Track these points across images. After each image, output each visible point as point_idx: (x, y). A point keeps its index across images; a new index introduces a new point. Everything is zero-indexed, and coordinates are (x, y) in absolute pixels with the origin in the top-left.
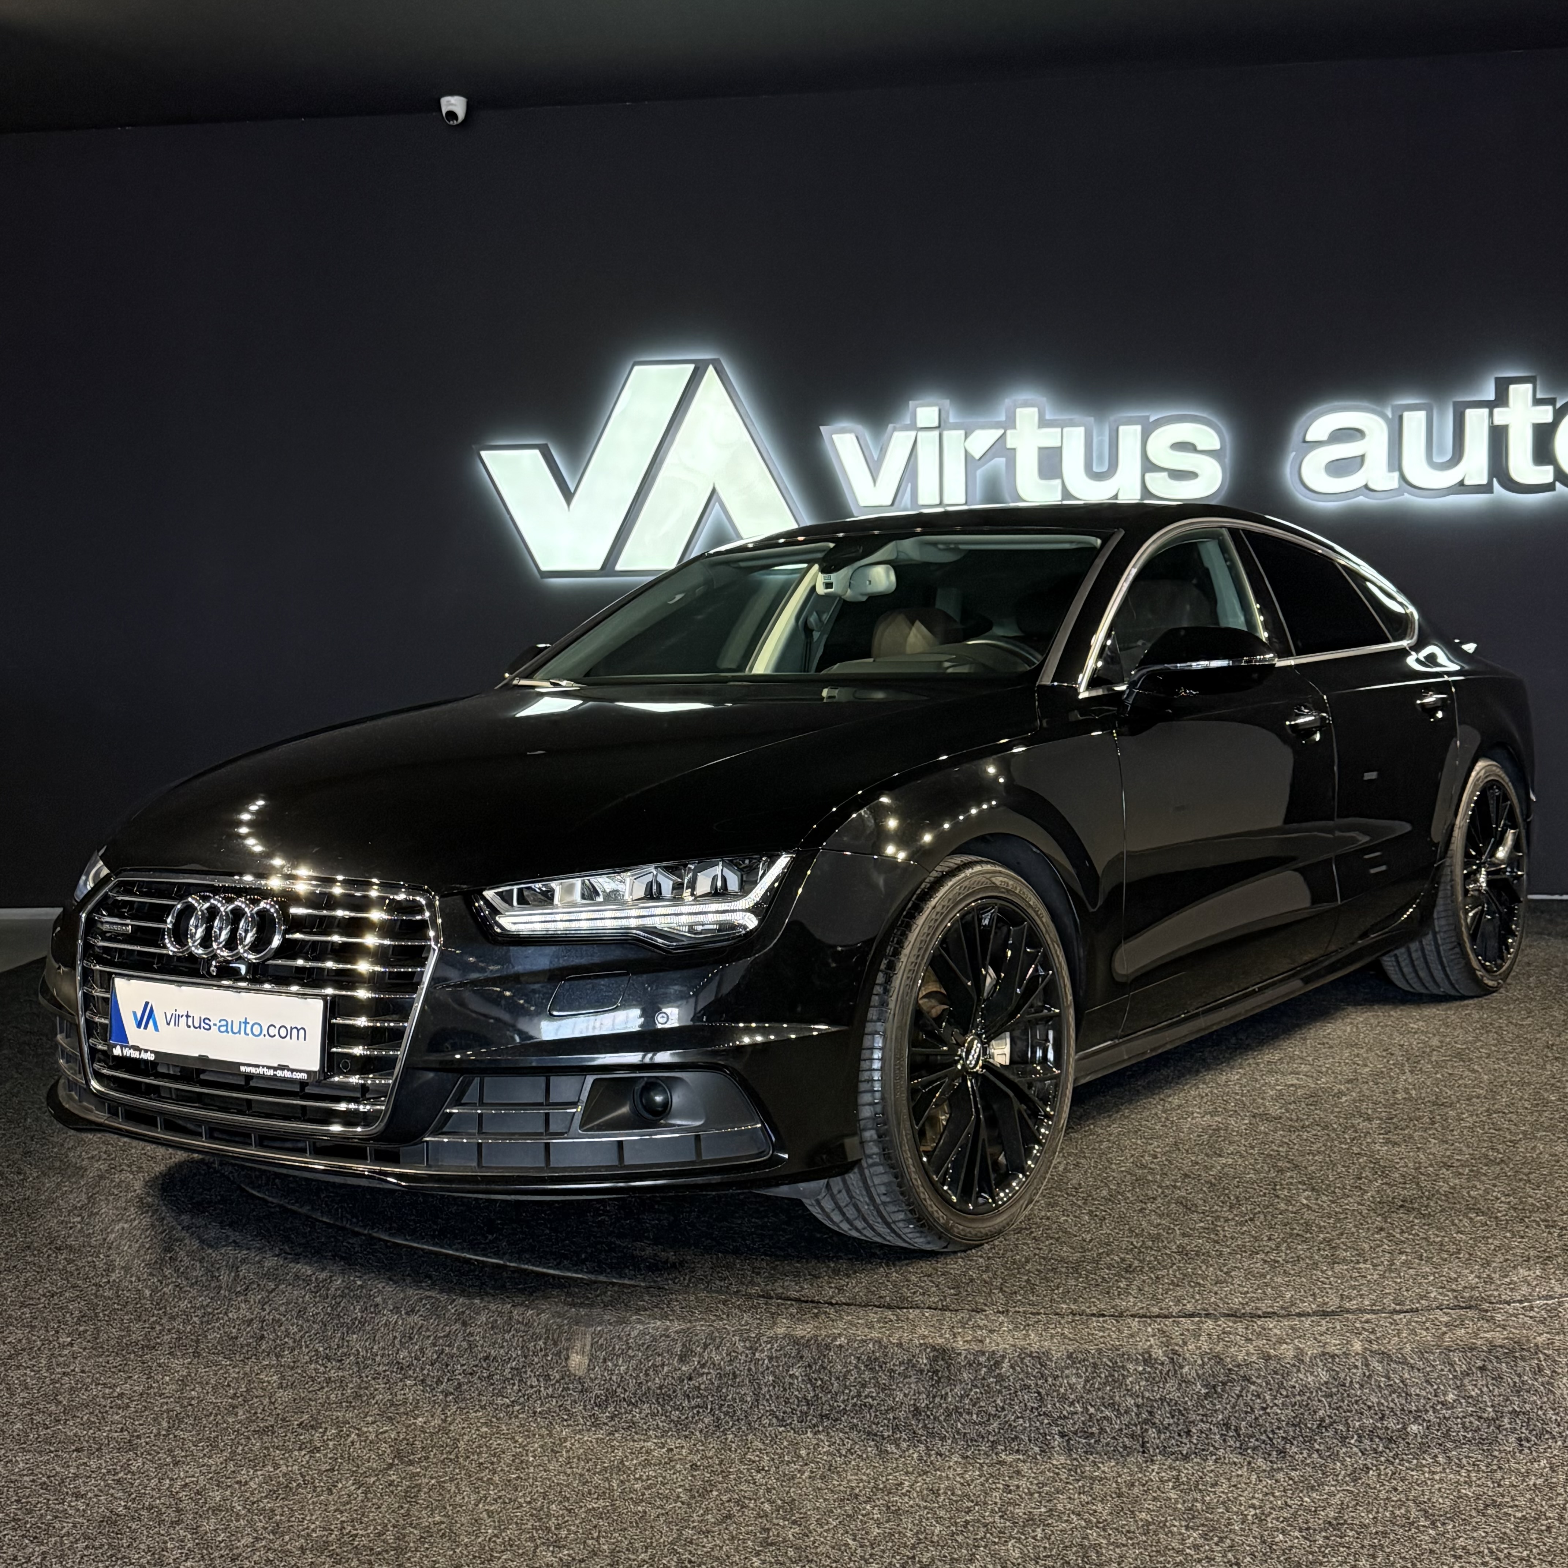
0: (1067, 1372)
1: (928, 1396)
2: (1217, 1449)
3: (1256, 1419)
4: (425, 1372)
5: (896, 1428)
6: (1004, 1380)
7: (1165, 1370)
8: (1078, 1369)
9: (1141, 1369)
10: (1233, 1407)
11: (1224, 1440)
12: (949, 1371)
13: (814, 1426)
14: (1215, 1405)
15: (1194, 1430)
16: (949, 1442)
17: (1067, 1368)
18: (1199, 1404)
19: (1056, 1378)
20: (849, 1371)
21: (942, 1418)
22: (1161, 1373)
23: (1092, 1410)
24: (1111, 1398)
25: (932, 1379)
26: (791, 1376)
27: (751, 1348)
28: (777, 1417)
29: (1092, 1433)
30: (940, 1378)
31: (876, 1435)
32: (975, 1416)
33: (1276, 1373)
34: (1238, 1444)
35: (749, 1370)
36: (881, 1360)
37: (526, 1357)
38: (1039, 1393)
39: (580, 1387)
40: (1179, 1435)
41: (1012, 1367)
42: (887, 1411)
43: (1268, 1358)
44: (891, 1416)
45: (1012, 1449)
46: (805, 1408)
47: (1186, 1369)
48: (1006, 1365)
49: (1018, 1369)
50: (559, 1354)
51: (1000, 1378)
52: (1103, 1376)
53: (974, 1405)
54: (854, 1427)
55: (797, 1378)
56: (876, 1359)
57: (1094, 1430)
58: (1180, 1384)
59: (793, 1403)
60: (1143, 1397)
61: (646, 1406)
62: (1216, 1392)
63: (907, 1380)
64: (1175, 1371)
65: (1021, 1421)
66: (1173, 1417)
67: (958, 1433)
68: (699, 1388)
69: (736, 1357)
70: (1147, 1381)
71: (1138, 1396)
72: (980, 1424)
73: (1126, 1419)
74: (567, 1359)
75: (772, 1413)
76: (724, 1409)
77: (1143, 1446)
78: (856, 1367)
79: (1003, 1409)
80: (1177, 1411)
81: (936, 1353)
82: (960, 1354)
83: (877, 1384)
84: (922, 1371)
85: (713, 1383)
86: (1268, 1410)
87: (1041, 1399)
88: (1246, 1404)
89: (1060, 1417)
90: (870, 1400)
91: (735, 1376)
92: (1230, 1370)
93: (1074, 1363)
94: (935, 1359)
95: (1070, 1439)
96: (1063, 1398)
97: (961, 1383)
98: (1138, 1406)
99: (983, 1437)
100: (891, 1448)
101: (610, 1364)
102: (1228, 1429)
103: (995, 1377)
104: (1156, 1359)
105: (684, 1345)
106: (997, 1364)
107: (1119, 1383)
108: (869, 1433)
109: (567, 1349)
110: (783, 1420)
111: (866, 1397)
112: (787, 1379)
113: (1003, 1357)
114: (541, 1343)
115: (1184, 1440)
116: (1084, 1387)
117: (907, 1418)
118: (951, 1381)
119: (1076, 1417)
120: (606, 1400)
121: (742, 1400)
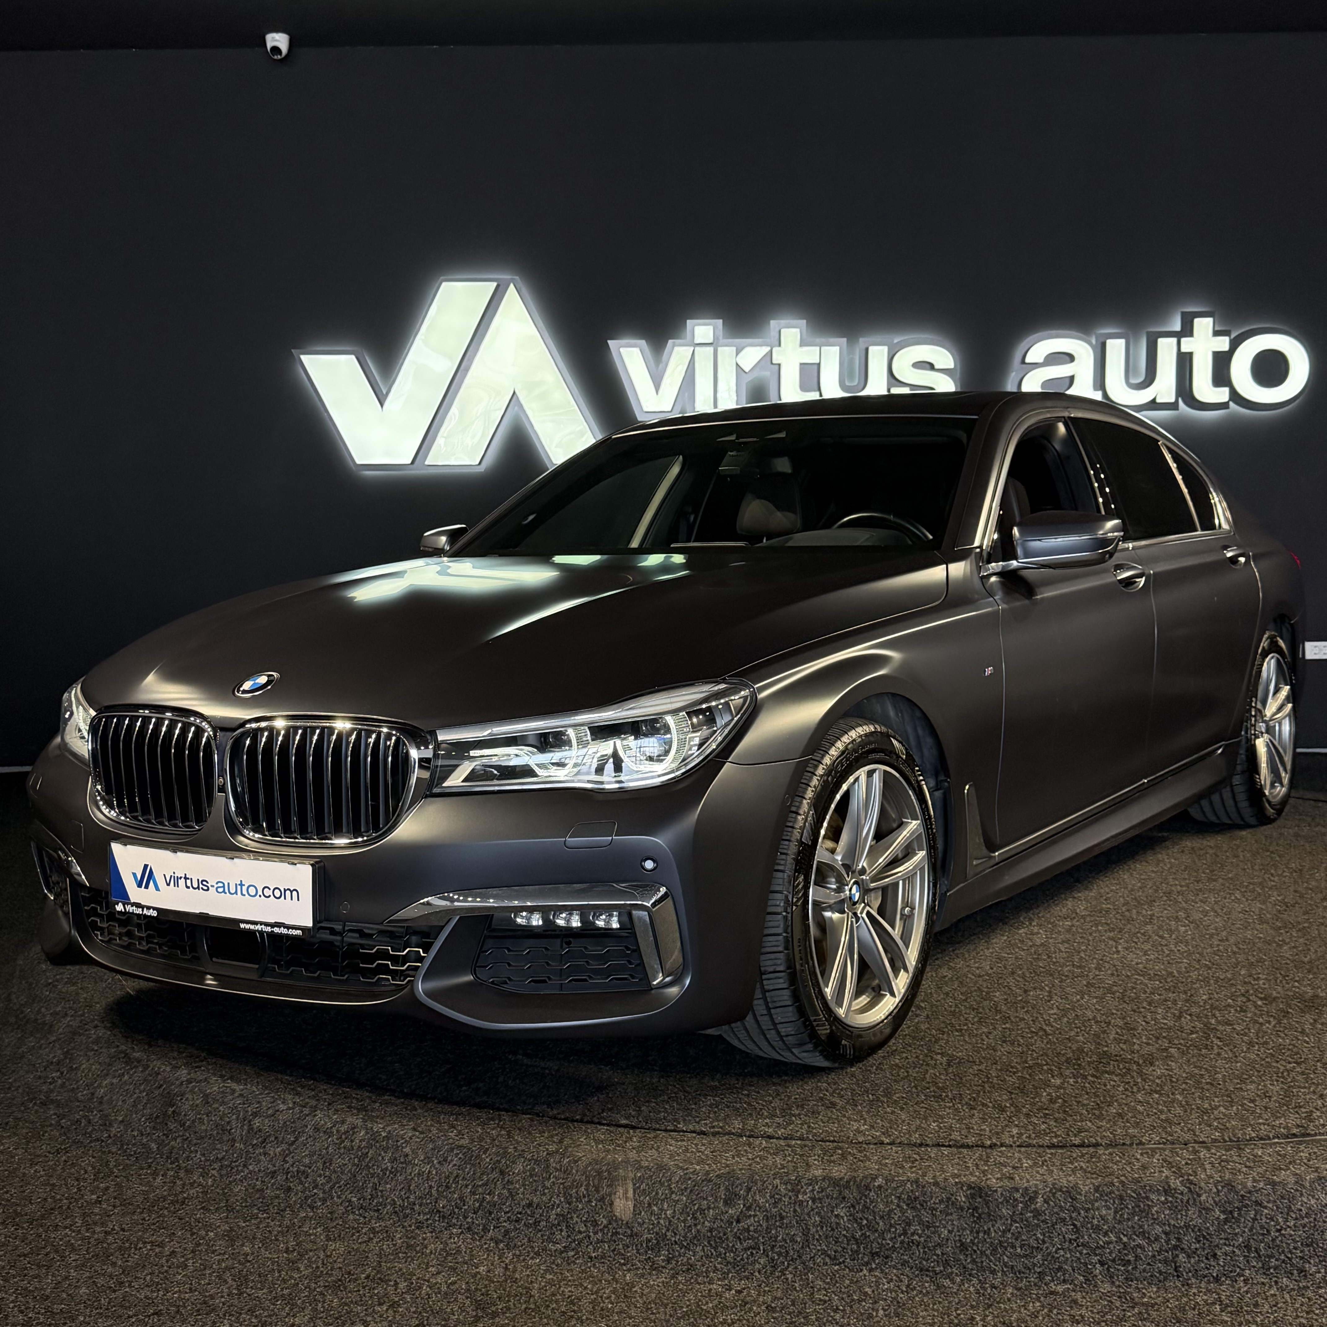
0: (1096, 1204)
1: (971, 1232)
2: (1243, 1270)
3: (1273, 1240)
4: (469, 1220)
5: (946, 1264)
6: (1041, 1215)
7: (1185, 1199)
8: (1106, 1201)
9: (1163, 1199)
10: (1251, 1230)
11: (1248, 1261)
12: (988, 1208)
13: (867, 1264)
14: (1234, 1229)
15: (1219, 1254)
16: (1000, 1274)
17: (1097, 1201)
18: (1220, 1230)
19: (1087, 1210)
20: (891, 1211)
21: (988, 1252)
22: (1182, 1202)
23: (1125, 1239)
24: (1141, 1227)
25: (974, 1216)
26: (837, 1216)
27: (793, 1191)
28: (829, 1256)
29: (1129, 1261)
30: (980, 1215)
31: (928, 1270)
32: (1019, 1250)
33: (1282, 1197)
34: (1260, 1265)
35: (795, 1211)
36: (922, 1198)
37: (570, 1204)
38: (1074, 1225)
39: (629, 1232)
40: (1207, 1259)
41: (1045, 1201)
42: (934, 1247)
43: (1274, 1184)
44: (939, 1252)
45: (1058, 1279)
46: (855, 1247)
47: (1203, 1198)
48: (1040, 1200)
49: (1051, 1203)
50: (602, 1199)
51: (1037, 1213)
52: (1130, 1207)
53: (1016, 1239)
54: (904, 1263)
55: (842, 1217)
56: (916, 1198)
57: (1131, 1257)
58: (1200, 1211)
59: (842, 1242)
60: (1169, 1225)
61: (699, 1249)
62: (1233, 1217)
63: (950, 1217)
64: (1194, 1200)
65: (1062, 1252)
66: (1199, 1242)
67: (1006, 1266)
68: (748, 1230)
69: (780, 1200)
70: (1170, 1209)
71: (1164, 1224)
72: (1025, 1256)
73: (1156, 1246)
74: (611, 1204)
75: (824, 1252)
76: (777, 1250)
77: (1176, 1270)
78: (898, 1206)
79: (1044, 1242)
80: (1202, 1236)
81: (973, 1191)
82: (996, 1191)
83: (921, 1222)
84: (962, 1209)
85: (761, 1226)
86: (1283, 1232)
87: (1076, 1230)
88: (1262, 1227)
89: (1097, 1247)
90: (916, 1237)
91: (782, 1218)
92: (1242, 1196)
93: (1101, 1195)
94: (973, 1196)
95: (1109, 1267)
96: (1097, 1229)
97: (1001, 1218)
98: (1166, 1234)
99: (1029, 1269)
100: (947, 1283)
101: (655, 1208)
102: (1249, 1250)
103: (1031, 1212)
104: (1175, 1189)
105: (727, 1189)
106: (1032, 1199)
107: (1145, 1213)
108: (921, 1270)
109: (610, 1196)
110: (835, 1258)
111: (913, 1234)
112: (833, 1219)
113: (1036, 1193)
114: (583, 1189)
115: (1213, 1263)
116: (1114, 1218)
117: (954, 1253)
118: (993, 1218)
119: (1111, 1246)
120: (658, 1243)
121: (793, 1240)
